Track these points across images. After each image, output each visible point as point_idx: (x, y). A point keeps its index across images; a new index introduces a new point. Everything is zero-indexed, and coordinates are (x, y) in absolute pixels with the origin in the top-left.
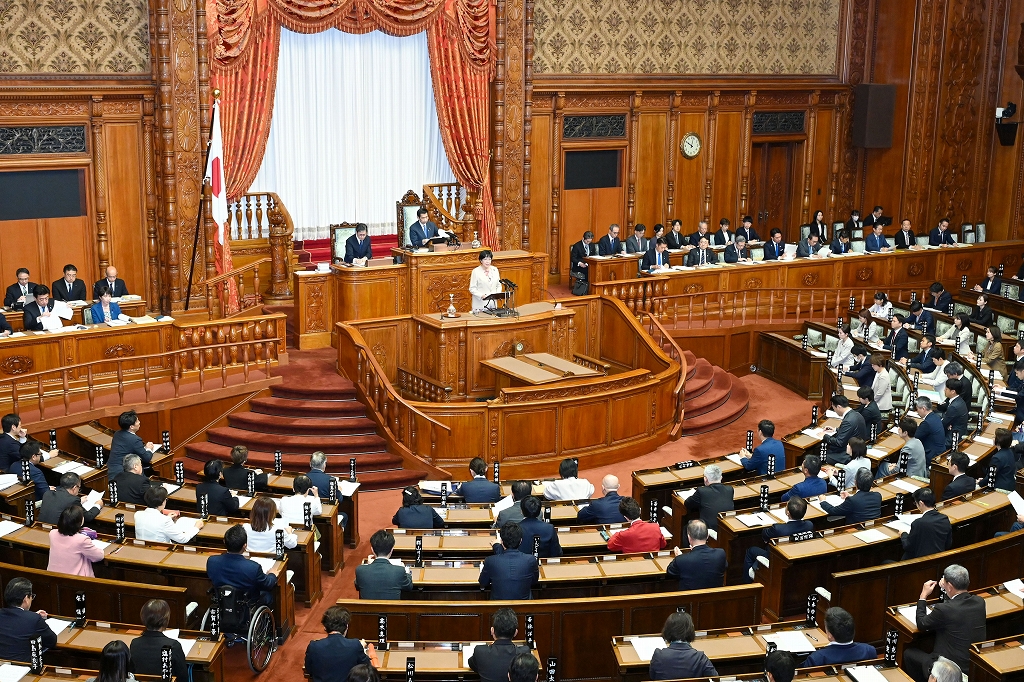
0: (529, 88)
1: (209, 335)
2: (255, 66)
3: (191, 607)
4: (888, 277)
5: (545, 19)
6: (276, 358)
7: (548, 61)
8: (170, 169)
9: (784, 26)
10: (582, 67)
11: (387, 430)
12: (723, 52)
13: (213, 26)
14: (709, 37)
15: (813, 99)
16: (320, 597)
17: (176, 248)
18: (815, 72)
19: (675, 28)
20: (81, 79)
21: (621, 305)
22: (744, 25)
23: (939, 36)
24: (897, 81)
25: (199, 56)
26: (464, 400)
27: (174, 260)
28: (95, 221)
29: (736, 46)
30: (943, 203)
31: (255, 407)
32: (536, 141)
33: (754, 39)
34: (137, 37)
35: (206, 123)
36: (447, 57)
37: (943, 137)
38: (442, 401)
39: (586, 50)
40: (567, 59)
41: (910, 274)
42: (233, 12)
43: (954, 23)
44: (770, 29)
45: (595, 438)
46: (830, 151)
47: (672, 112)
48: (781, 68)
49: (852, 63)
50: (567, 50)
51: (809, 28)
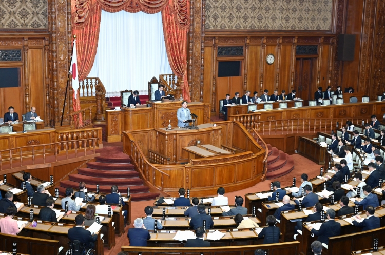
0: (204, 35)
1: (70, 136)
2: (90, 26)
3: (61, 249)
4: (352, 114)
5: (210, 7)
6: (98, 145)
7: (211, 24)
8: (55, 68)
9: (309, 10)
10: (225, 27)
11: (143, 176)
12: (284, 21)
13: (74, 10)
14: (278, 15)
15: (321, 40)
16: (114, 245)
17: (57, 100)
18: (322, 29)
19: (264, 11)
20: (20, 31)
21: (241, 125)
22: (292, 10)
23: (374, 14)
24: (356, 33)
25: (68, 22)
26: (175, 164)
27: (56, 105)
28: (24, 89)
29: (289, 18)
30: (375, 83)
31: (89, 166)
32: (206, 57)
33: (297, 16)
34: (43, 14)
35: (70, 49)
36: (169, 22)
37: (375, 56)
38: (166, 164)
39: (227, 20)
40: (219, 23)
41: (362, 113)
42: (82, 4)
43: (380, 10)
44: (303, 12)
45: (230, 180)
46: (328, 62)
47: (263, 45)
48: (308, 27)
49: (337, 26)
50: (219, 20)
51: (319, 11)
